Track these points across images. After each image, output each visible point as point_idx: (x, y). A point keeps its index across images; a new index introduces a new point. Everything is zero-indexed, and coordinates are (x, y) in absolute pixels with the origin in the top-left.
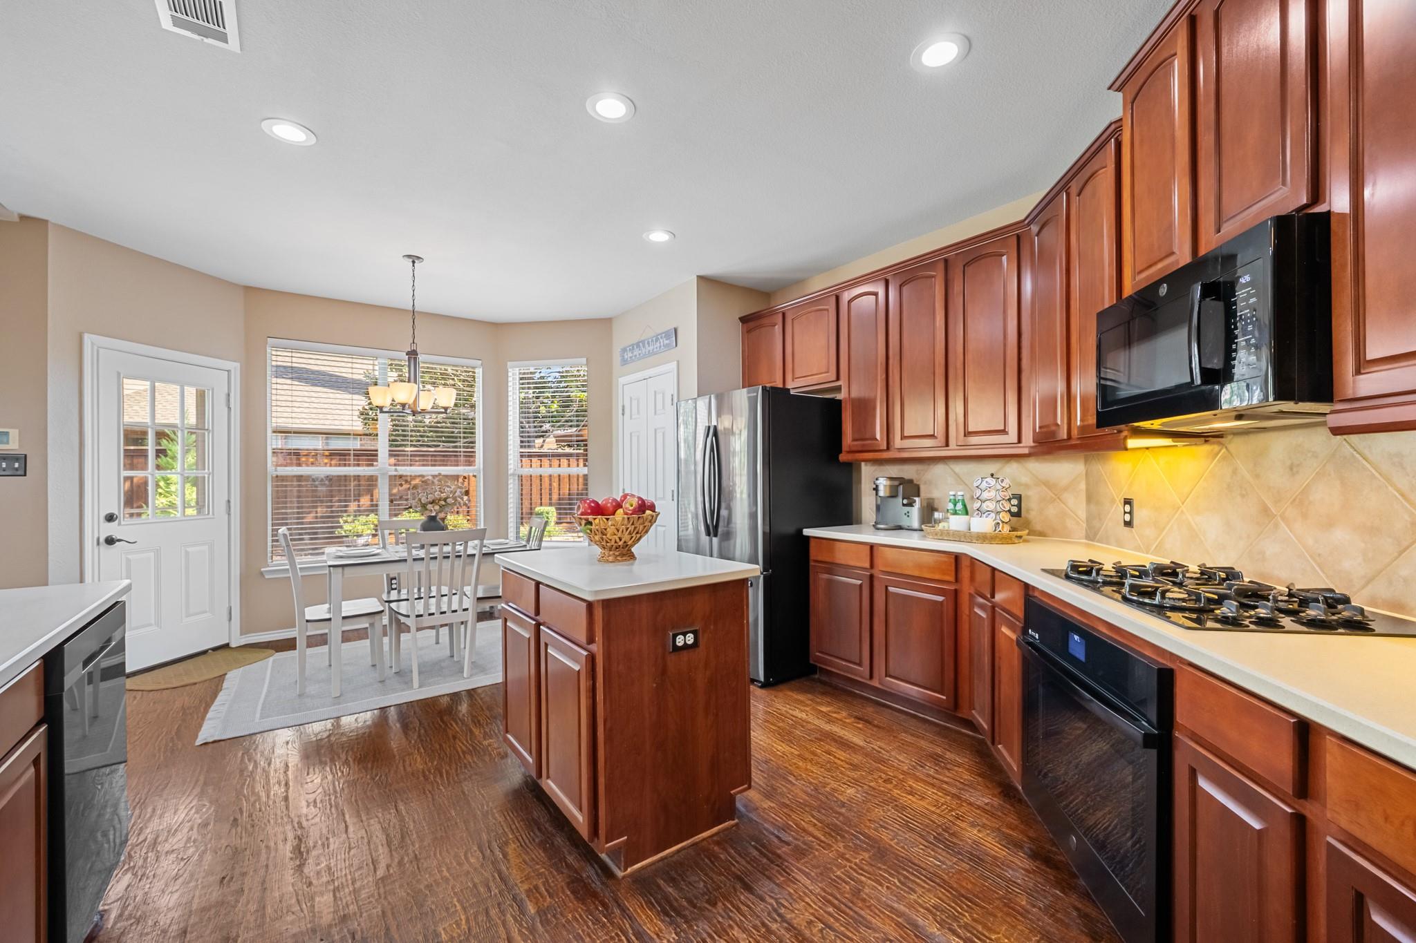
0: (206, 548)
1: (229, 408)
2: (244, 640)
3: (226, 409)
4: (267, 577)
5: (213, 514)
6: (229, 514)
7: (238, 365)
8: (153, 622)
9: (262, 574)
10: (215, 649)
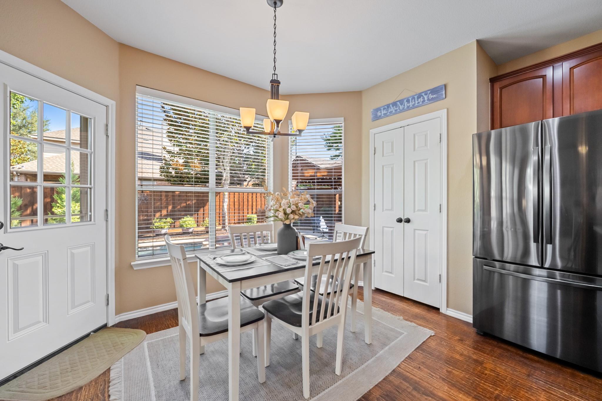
0: (88, 248)
1: (107, 136)
2: (118, 318)
3: (105, 136)
4: (135, 269)
5: (94, 221)
6: (107, 221)
7: (114, 103)
8: (42, 320)
9: (131, 267)
10: (95, 331)
